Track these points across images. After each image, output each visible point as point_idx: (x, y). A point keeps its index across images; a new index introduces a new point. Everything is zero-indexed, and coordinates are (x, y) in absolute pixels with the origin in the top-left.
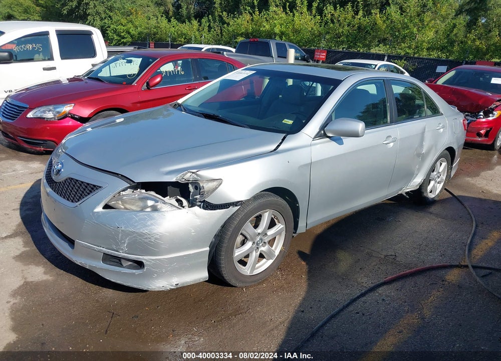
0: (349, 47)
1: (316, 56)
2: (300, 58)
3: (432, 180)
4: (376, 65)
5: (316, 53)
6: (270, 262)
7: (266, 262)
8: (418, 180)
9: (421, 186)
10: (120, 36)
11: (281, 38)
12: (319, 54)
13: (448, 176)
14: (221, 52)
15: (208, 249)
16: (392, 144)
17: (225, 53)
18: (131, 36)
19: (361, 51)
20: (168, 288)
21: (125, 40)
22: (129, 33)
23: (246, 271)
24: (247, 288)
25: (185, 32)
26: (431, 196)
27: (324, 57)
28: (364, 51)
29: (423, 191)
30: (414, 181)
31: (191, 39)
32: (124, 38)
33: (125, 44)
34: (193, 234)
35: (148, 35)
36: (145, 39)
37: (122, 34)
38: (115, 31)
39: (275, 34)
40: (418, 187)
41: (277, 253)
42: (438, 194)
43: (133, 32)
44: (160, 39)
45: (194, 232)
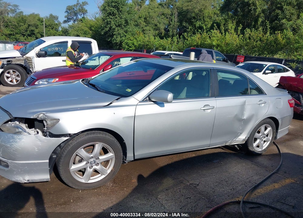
0: (259, 55)
1: (238, 59)
2: (222, 60)
3: (258, 139)
4: (266, 65)
5: (238, 58)
6: (103, 177)
7: (100, 176)
8: (242, 138)
9: (246, 142)
10: (129, 46)
11: (217, 48)
12: (240, 58)
13: (275, 137)
14: (169, 55)
15: (48, 161)
16: (209, 111)
17: (171, 55)
18: (135, 46)
19: (267, 56)
20: (23, 182)
21: (131, 49)
22: (133, 44)
23: (82, 180)
24: (83, 190)
25: (163, 44)
26: (259, 150)
27: (242, 60)
28: (269, 57)
29: (249, 145)
30: (239, 137)
31: (166, 48)
32: (131, 47)
33: (131, 50)
34: (36, 150)
35: (143, 45)
36: (141, 48)
37: (130, 45)
38: (127, 44)
39: (214, 46)
40: (244, 142)
41: (109, 171)
42: (265, 149)
43: (135, 44)
44: (150, 48)
45: (37, 150)
